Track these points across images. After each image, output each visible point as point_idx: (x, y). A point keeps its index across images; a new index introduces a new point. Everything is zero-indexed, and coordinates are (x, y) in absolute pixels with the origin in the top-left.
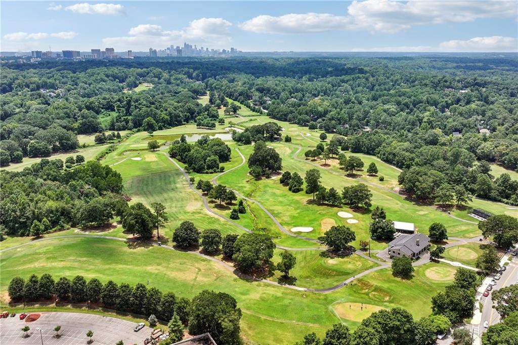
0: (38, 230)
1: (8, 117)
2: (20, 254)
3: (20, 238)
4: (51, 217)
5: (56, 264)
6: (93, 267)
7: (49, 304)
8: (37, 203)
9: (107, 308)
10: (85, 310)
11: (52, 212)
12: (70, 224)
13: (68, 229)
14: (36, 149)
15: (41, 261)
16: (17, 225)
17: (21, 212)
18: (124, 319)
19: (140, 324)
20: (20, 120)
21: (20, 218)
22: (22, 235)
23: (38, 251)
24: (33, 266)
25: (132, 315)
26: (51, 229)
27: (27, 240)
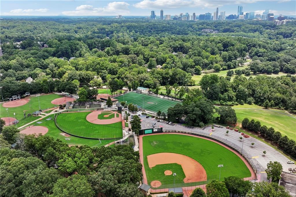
0: (267, 105)
1: (281, 50)
2: (255, 112)
3: (259, 106)
4: (276, 101)
5: (268, 122)
6: (284, 129)
7: (255, 135)
8: (272, 92)
9: (280, 148)
10: (269, 144)
11: (277, 99)
12: (284, 108)
13: (282, 110)
14: (288, 69)
15: (262, 118)
16: (259, 100)
17: (263, 94)
18: (285, 156)
19: (292, 161)
20: (287, 52)
21: (261, 97)
22: (260, 105)
23: (263, 114)
24: (257, 118)
25: (291, 157)
26: (274, 107)
27: (261, 108)
